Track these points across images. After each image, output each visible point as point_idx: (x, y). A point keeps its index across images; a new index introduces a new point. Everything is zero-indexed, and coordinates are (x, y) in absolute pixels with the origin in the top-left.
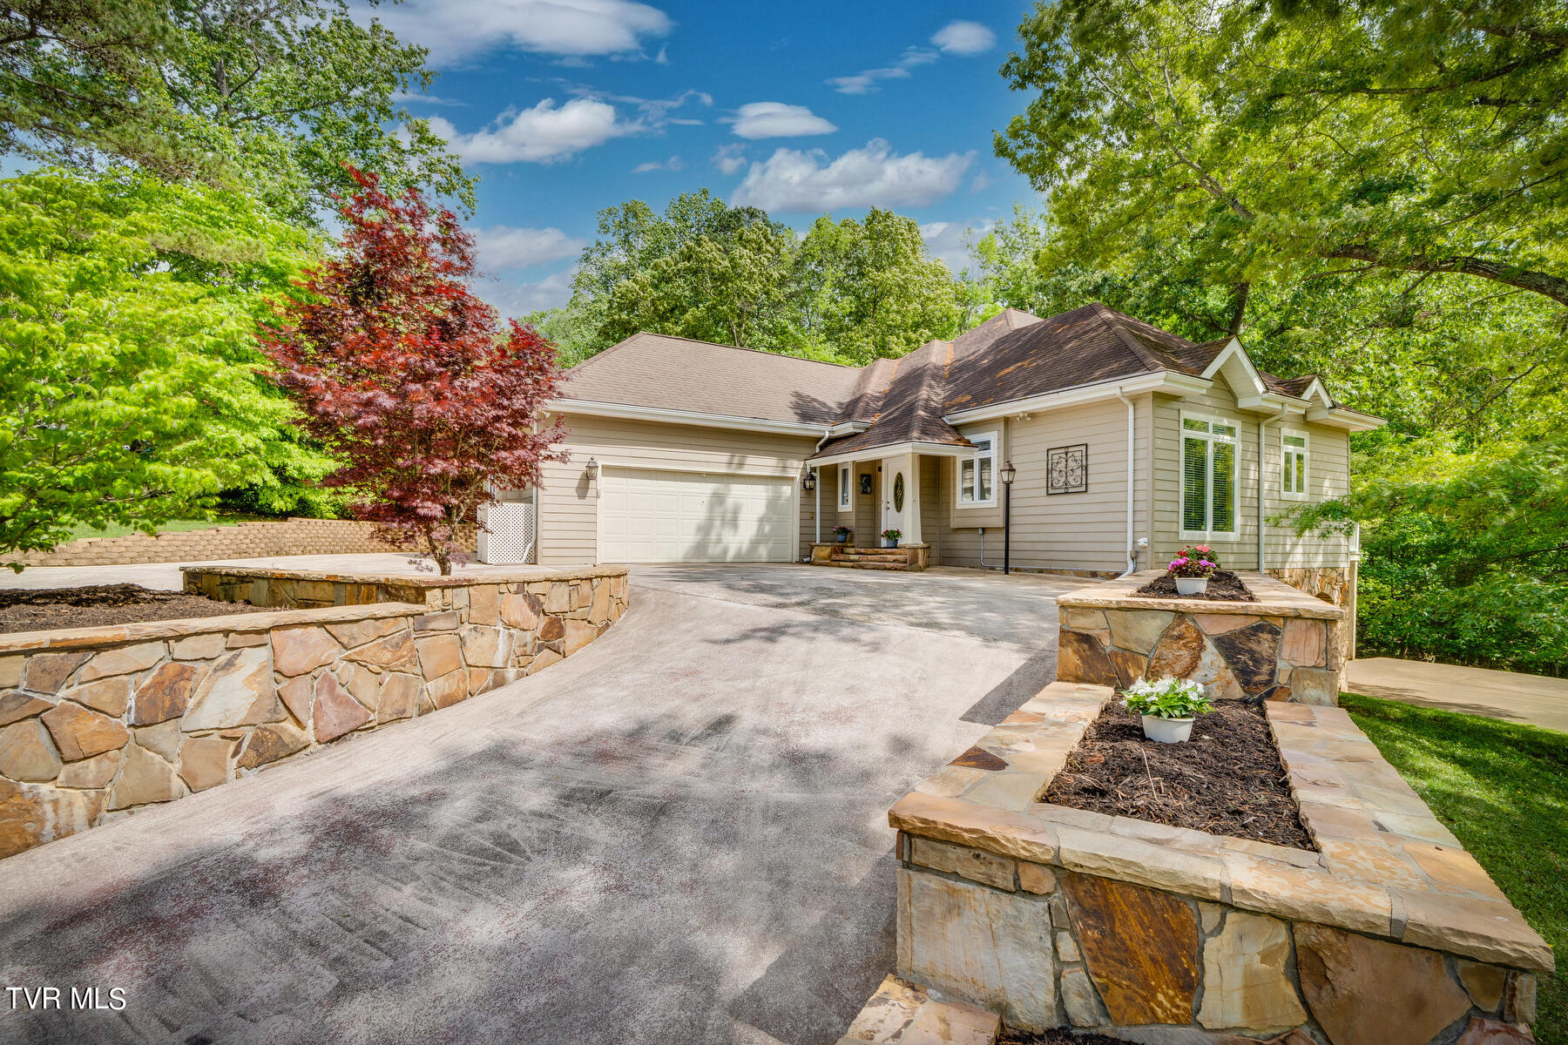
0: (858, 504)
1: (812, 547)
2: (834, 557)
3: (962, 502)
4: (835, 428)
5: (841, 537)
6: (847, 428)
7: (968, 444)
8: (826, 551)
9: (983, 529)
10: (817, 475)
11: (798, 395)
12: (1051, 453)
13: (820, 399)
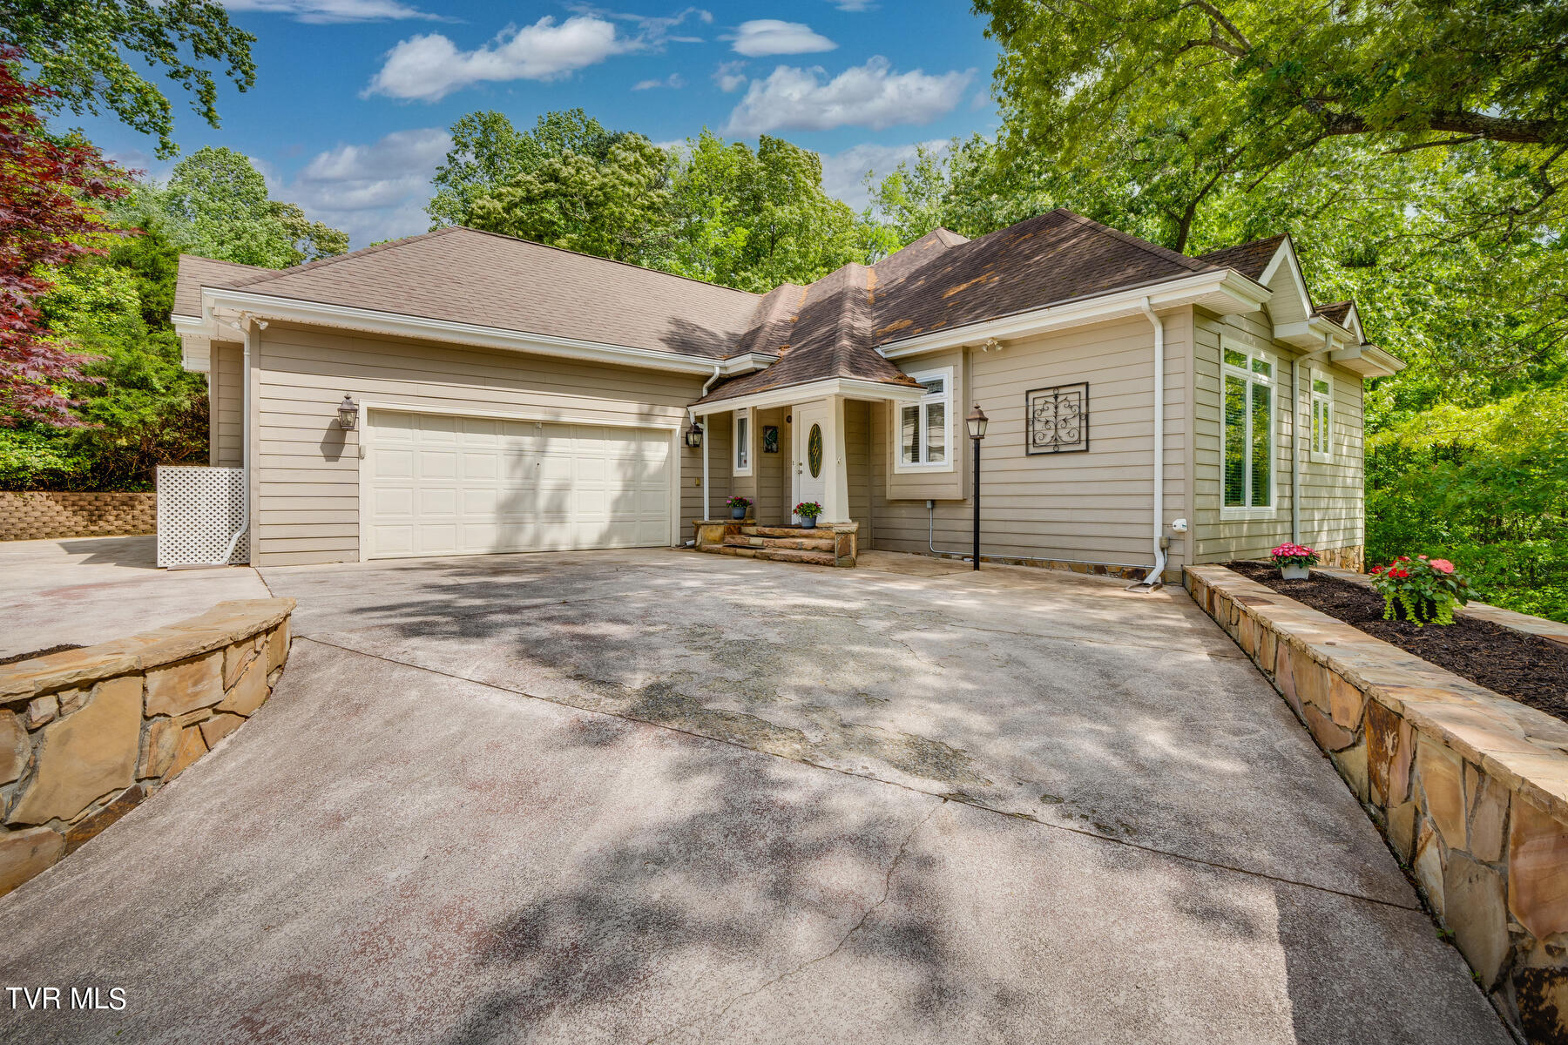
0: (760, 467)
1: (698, 527)
2: (729, 539)
3: (901, 464)
4: (728, 363)
5: (737, 512)
6: (745, 363)
7: (912, 383)
8: (718, 532)
9: (933, 502)
10: (704, 427)
11: (678, 323)
12: (1031, 396)
13: (707, 326)
